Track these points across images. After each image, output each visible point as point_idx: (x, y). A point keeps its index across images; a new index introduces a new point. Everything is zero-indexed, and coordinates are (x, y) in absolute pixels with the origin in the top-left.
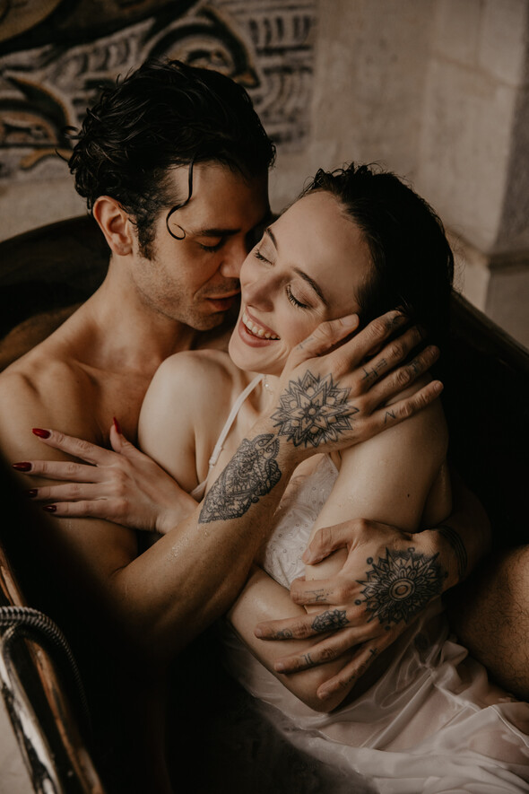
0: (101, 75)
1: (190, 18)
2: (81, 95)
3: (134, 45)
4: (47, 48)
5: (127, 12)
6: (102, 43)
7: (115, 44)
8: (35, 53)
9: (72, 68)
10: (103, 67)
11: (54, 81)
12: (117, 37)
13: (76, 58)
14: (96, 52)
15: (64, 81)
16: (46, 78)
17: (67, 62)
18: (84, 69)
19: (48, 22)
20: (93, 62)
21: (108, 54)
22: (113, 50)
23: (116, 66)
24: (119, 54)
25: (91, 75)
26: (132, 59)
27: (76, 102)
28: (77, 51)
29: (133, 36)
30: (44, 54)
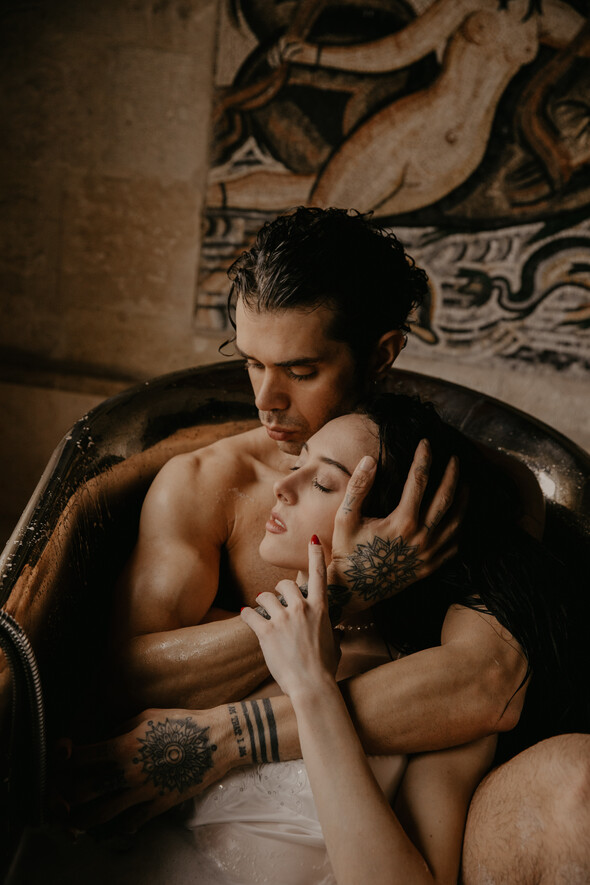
0: (477, 266)
1: (580, 231)
2: (452, 281)
3: (516, 244)
4: (430, 230)
5: (516, 212)
6: (484, 236)
7: (497, 240)
8: (417, 232)
9: (450, 254)
10: (481, 259)
11: (428, 262)
12: (501, 233)
13: (455, 244)
14: (476, 242)
15: (438, 264)
16: (421, 257)
17: (445, 247)
18: (461, 257)
19: (436, 206)
20: (471, 251)
21: (488, 248)
22: (494, 245)
23: (493, 260)
24: (500, 250)
25: (466, 264)
26: (511, 257)
27: (445, 286)
28: (458, 238)
29: (518, 235)
30: (425, 235)
